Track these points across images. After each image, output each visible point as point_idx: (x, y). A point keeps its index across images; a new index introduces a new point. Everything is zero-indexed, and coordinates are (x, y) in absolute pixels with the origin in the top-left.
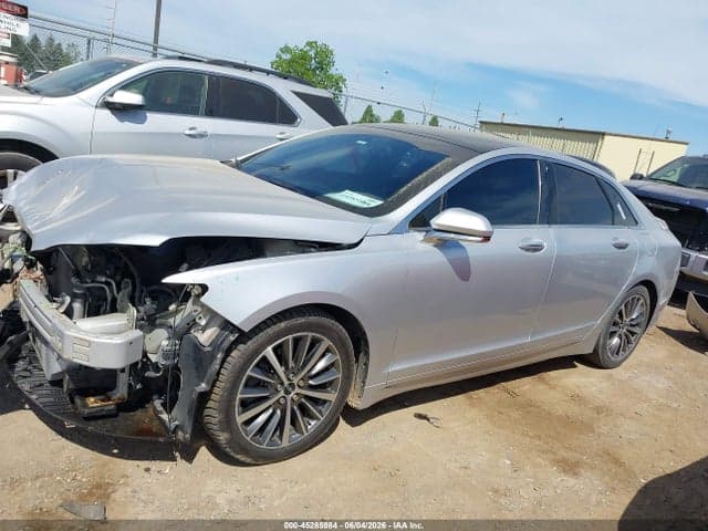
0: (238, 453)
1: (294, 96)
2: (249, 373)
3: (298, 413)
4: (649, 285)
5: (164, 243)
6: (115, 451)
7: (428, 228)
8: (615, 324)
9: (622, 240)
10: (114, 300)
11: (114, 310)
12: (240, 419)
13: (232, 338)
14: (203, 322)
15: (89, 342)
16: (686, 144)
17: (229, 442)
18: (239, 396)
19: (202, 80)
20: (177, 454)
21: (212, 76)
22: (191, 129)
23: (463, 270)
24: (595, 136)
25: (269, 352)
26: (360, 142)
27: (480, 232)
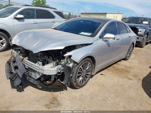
0: (77, 87)
1: (54, 12)
2: (78, 71)
3: (85, 77)
4: (133, 43)
5: (64, 48)
6: (52, 91)
7: (103, 38)
8: (128, 52)
9: (129, 36)
10: (48, 61)
11: (48, 63)
12: (77, 80)
13: (76, 65)
14: (69, 63)
15: (50, 70)
16: (122, 14)
17: (76, 85)
18: (77, 76)
19: (34, 10)
20: (64, 89)
21: (36, 9)
22: (34, 22)
23: (109, 45)
24: (105, 14)
25: (81, 67)
26: (81, 22)
27: (113, 38)
